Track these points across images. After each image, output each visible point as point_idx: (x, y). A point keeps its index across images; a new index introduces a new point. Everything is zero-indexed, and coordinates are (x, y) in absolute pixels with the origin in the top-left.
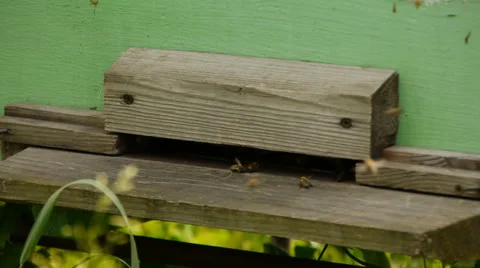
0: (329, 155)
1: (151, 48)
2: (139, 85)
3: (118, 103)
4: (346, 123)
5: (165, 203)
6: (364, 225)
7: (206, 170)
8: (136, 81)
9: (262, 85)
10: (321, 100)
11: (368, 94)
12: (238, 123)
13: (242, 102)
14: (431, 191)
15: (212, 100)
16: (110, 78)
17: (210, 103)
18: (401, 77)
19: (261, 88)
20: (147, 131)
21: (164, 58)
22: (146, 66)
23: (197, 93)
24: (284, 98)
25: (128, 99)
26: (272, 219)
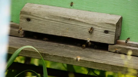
0: (99, 42)
1: (34, 3)
2: (33, 16)
3: (25, 21)
4: (106, 32)
5: (48, 55)
6: (120, 66)
7: (56, 44)
8: (32, 14)
9: (77, 18)
10: (98, 24)
11: (115, 23)
12: (67, 29)
13: (70, 23)
14: (135, 55)
15: (59, 22)
16: (22, 12)
17: (58, 23)
18: (123, 18)
19: (77, 19)
20: (34, 30)
21: (40, 7)
22: (35, 9)
23: (53, 19)
24: (85, 23)
25: (29, 20)
26: (87, 62)
